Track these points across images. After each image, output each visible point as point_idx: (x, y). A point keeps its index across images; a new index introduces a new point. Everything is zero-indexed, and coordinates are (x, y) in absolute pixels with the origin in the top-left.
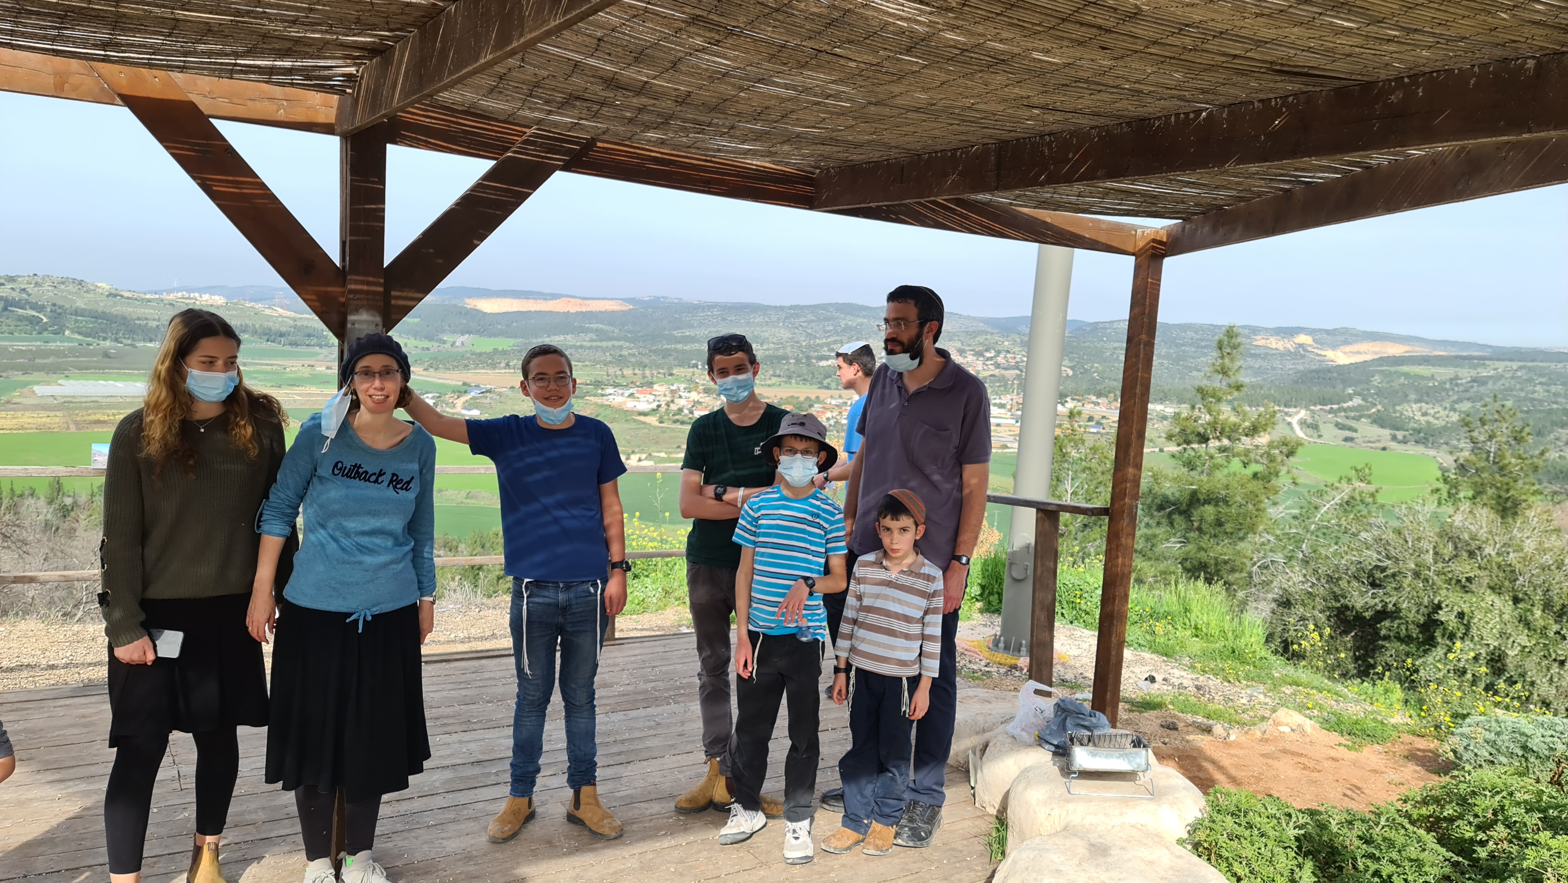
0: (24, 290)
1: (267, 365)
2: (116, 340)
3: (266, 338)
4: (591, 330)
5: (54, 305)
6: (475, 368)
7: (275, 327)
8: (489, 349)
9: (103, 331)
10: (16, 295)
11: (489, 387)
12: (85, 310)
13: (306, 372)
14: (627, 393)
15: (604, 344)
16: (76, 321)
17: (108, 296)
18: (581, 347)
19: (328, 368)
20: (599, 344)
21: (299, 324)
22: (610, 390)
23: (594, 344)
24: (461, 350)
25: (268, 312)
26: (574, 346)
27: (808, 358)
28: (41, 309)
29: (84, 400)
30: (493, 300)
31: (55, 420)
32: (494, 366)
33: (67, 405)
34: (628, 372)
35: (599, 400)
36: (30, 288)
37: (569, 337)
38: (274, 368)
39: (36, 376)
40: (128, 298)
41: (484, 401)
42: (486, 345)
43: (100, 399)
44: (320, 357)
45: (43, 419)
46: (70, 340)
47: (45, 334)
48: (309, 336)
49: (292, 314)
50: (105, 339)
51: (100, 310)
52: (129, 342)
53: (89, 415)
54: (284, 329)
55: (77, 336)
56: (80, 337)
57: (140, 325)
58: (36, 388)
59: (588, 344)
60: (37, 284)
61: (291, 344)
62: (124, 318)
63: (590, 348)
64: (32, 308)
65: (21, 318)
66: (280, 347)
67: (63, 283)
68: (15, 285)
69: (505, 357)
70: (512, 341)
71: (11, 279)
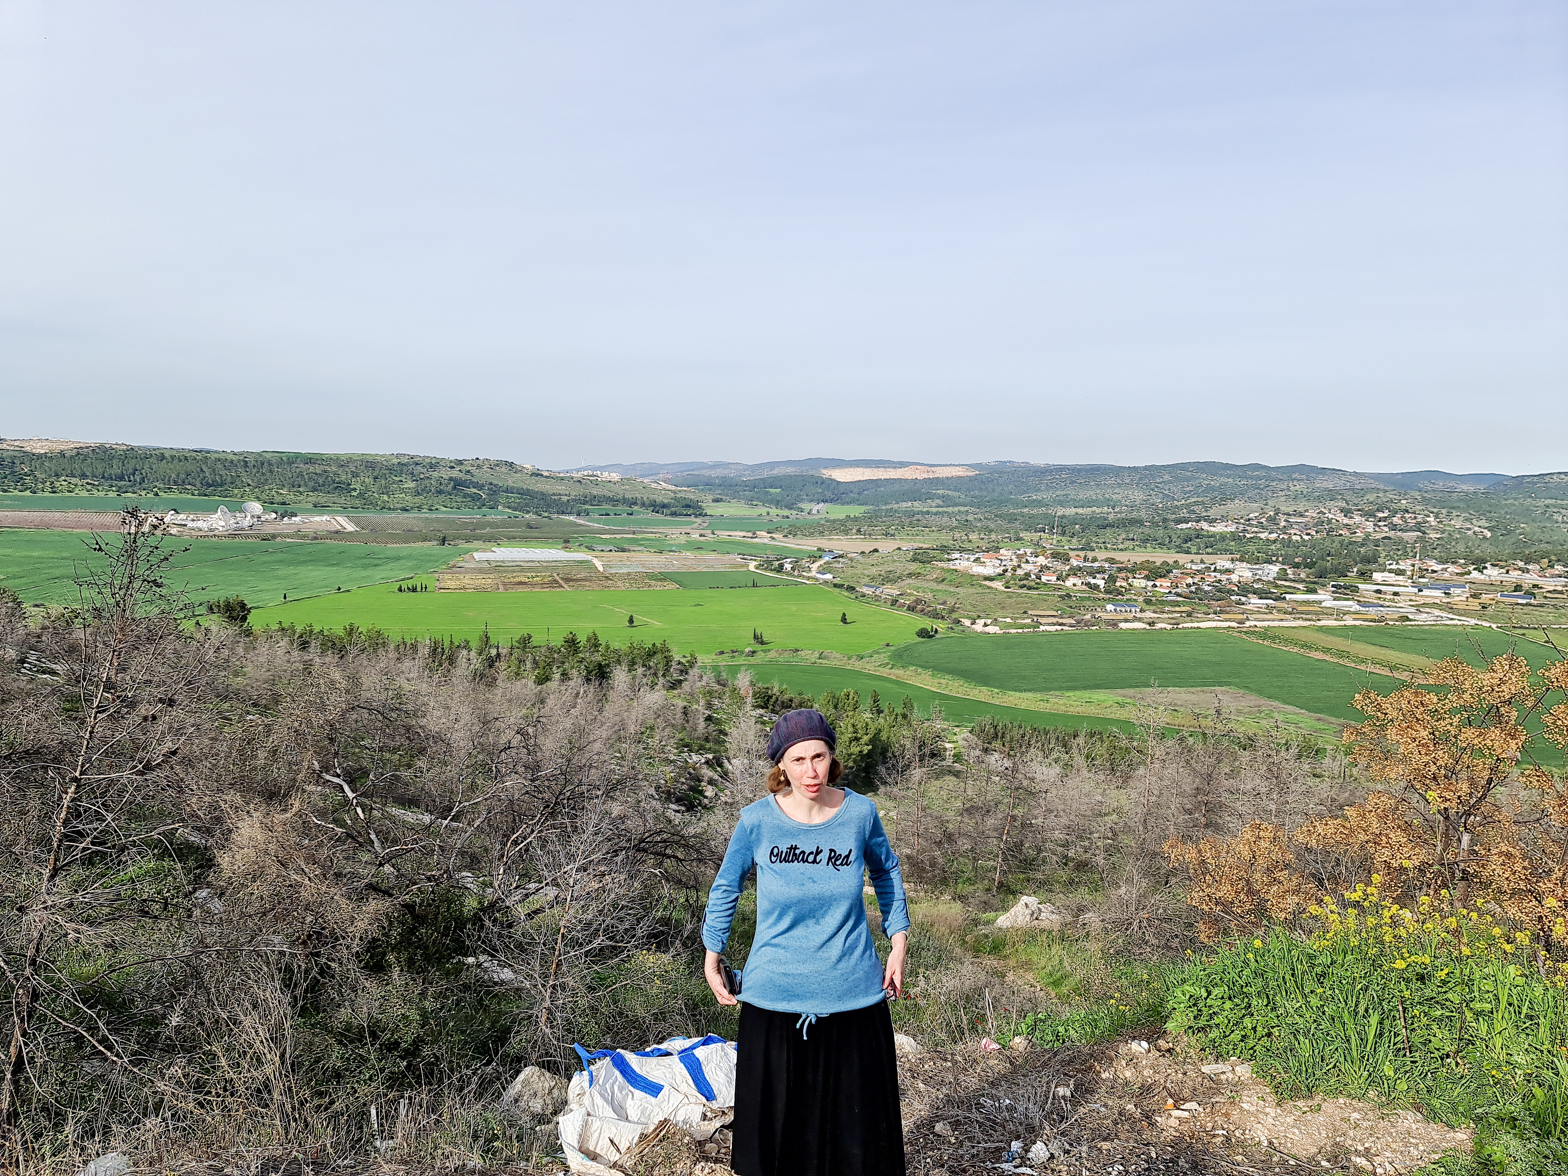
0: (468, 471)
1: (652, 533)
2: (536, 513)
3: (652, 508)
4: (938, 497)
5: (491, 484)
6: (830, 534)
7: (659, 499)
8: (842, 516)
9: (527, 505)
10: (463, 476)
11: (842, 552)
12: (513, 488)
13: (683, 539)
14: (972, 558)
15: (950, 509)
16: (507, 497)
17: (531, 476)
18: (928, 513)
19: (701, 535)
20: (945, 509)
21: (678, 496)
22: (956, 555)
23: (940, 509)
24: (816, 517)
25: (654, 485)
26: (921, 511)
27: (1165, 520)
28: (481, 487)
29: (510, 564)
30: (846, 470)
31: (488, 581)
32: (846, 532)
33: (497, 568)
34: (973, 537)
35: (945, 565)
36: (473, 470)
37: (916, 504)
38: (657, 535)
39: (476, 544)
40: (547, 477)
41: (836, 565)
42: (838, 512)
43: (522, 564)
44: (695, 525)
45: (481, 581)
46: (502, 513)
47: (484, 509)
48: (688, 506)
49: (673, 488)
50: (528, 512)
51: (525, 488)
52: (546, 514)
53: (514, 577)
54: (666, 501)
55: (507, 510)
56: (510, 511)
57: (555, 500)
58: (475, 554)
59: (935, 510)
60: (479, 467)
61: (671, 514)
62: (543, 494)
63: (937, 514)
64: (474, 487)
65: (466, 495)
66: (662, 517)
67: (497, 465)
68: (463, 467)
69: (856, 523)
70: (863, 508)
71: (460, 462)
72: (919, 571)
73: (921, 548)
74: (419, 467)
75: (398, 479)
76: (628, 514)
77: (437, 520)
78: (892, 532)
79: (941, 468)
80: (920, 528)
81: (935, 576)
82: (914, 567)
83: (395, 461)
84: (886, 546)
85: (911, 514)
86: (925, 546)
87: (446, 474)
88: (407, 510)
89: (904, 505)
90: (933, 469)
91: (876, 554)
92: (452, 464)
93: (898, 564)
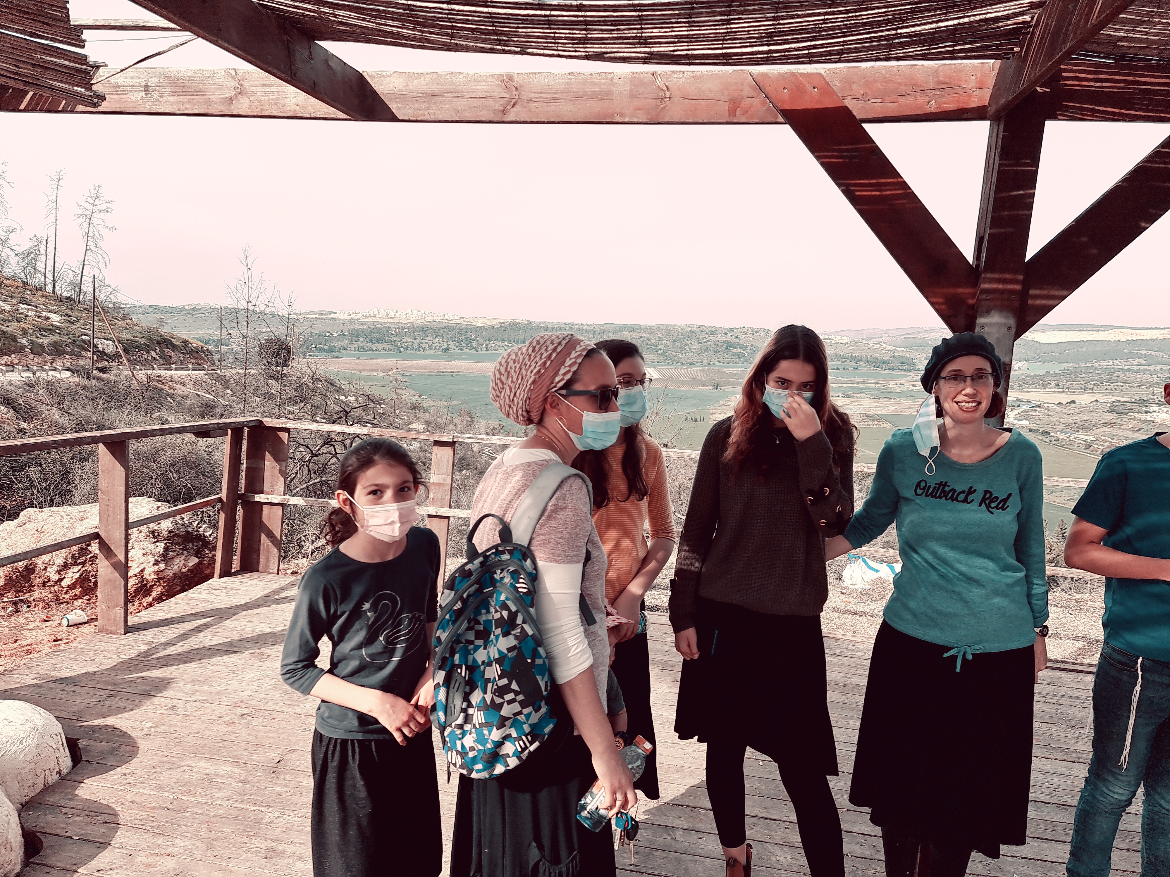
0: (737, 337)
3: (874, 364)
5: (752, 345)
6: (1029, 388)
7: (880, 357)
10: (733, 340)
11: (1039, 403)
13: (898, 389)
15: (1152, 368)
18: (1129, 370)
19: (913, 386)
20: (1146, 367)
21: (897, 354)
23: (1142, 367)
25: (876, 346)
26: (1122, 369)
28: (744, 347)
32: (1044, 386)
35: (1143, 417)
36: (741, 335)
37: (1117, 362)
38: (877, 385)
41: (1033, 413)
44: (909, 378)
47: (746, 364)
48: (903, 363)
49: (893, 348)
54: (886, 359)
59: (1136, 368)
61: (889, 369)
63: (1136, 372)
64: (740, 348)
65: (734, 354)
66: (883, 371)
67: (758, 332)
68: (733, 334)
69: (1055, 378)
70: (1063, 366)
71: (731, 330)
72: (1116, 421)
73: (1119, 401)
74: (703, 334)
75: (688, 342)
76: (854, 368)
77: (713, 371)
78: (1091, 387)
79: (1146, 331)
80: (1119, 384)
81: (1131, 426)
82: (1111, 417)
83: (688, 329)
84: (1084, 399)
85: (1111, 371)
86: (1123, 399)
87: (721, 338)
88: (694, 364)
89: (1106, 363)
90: (1137, 331)
91: (1073, 405)
92: (726, 331)
93: (1094, 414)
